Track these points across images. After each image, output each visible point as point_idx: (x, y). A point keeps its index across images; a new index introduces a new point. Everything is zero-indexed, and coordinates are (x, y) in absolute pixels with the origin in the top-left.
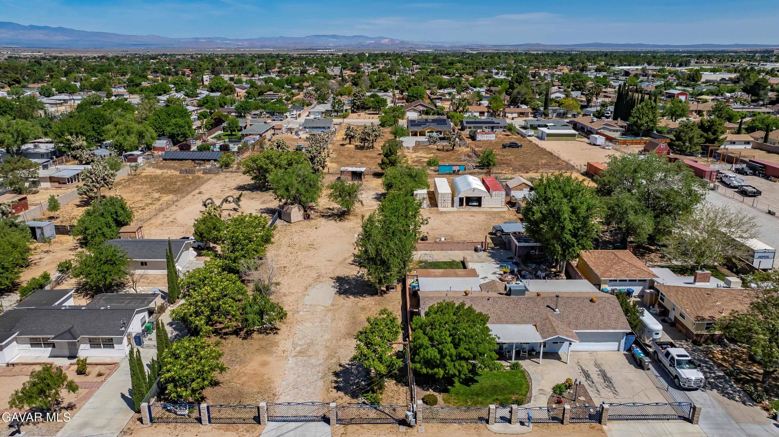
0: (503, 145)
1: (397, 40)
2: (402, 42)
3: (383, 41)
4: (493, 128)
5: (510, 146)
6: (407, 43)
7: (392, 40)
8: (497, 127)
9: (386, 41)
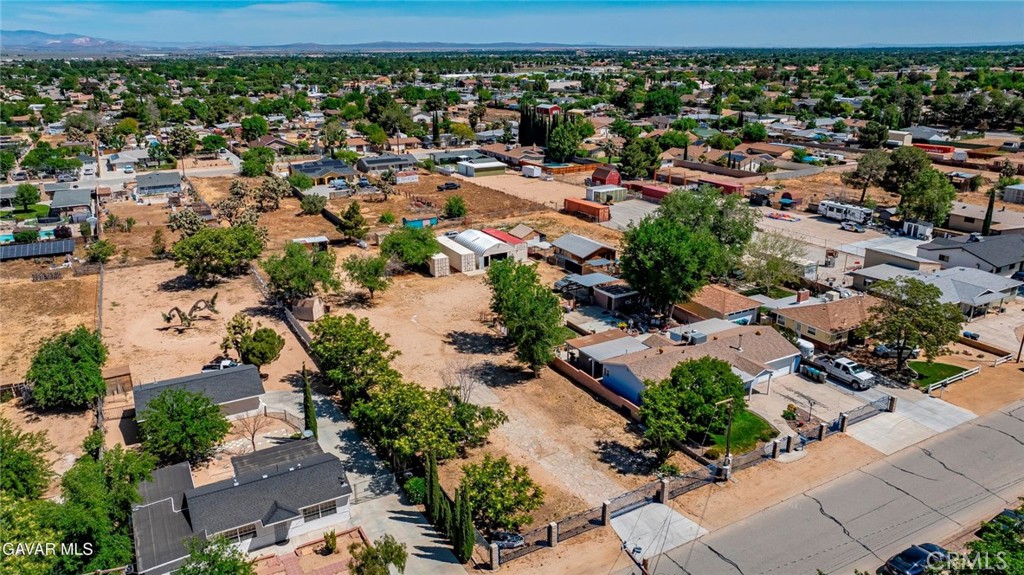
0: (439, 187)
1: (102, 40)
2: (111, 43)
3: (77, 41)
4: (400, 167)
5: (447, 188)
6: (119, 44)
7: (91, 39)
8: (406, 165)
9: (83, 40)
